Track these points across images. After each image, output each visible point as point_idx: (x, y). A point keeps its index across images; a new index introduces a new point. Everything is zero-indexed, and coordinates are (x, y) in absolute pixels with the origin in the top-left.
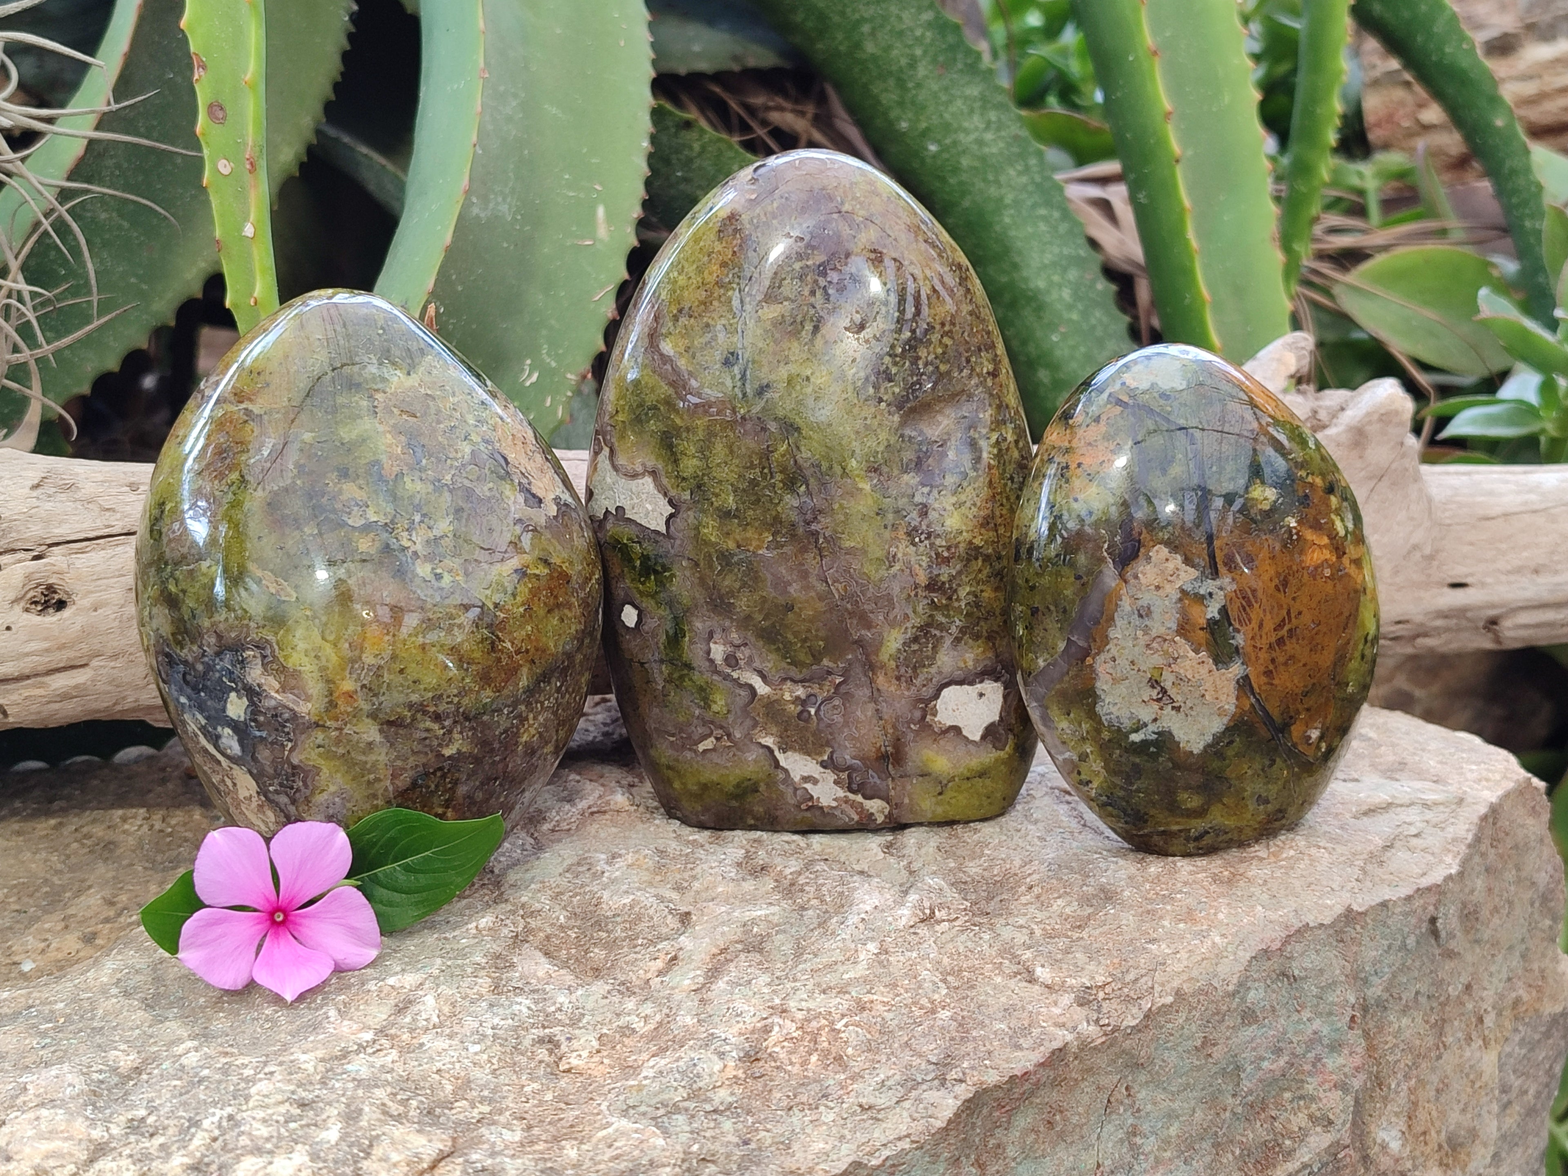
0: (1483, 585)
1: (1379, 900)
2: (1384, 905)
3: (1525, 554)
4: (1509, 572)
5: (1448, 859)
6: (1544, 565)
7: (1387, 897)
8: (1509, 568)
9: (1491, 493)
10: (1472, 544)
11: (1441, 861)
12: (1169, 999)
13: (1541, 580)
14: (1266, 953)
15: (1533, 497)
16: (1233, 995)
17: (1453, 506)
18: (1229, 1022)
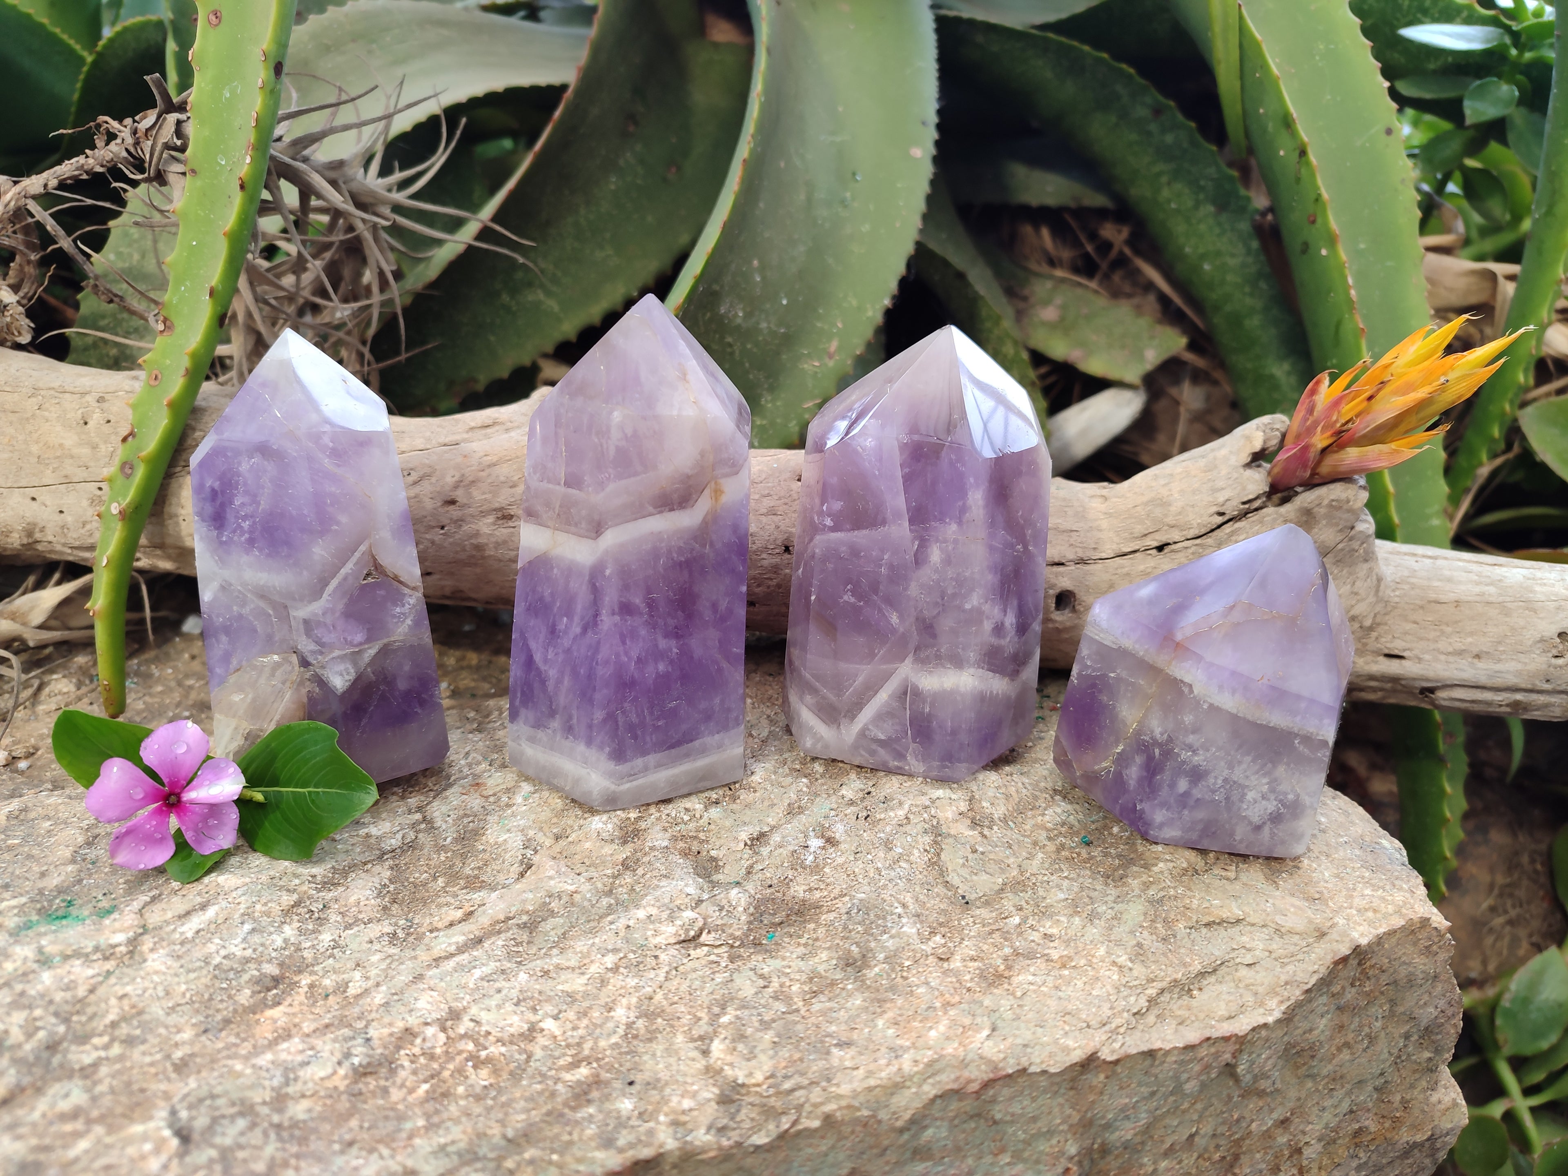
0: (1420, 660)
1: (1145, 1048)
2: (1151, 1054)
3: (1470, 640)
4: (1449, 654)
5: (1273, 1003)
6: (1487, 653)
7: (1157, 1045)
8: (1450, 649)
9: (1449, 580)
10: (1415, 622)
11: (1262, 1004)
12: (816, 1124)
13: (1480, 665)
14: (956, 1093)
15: (1492, 590)
16: (901, 1131)
17: (1406, 587)
18: (891, 1156)
